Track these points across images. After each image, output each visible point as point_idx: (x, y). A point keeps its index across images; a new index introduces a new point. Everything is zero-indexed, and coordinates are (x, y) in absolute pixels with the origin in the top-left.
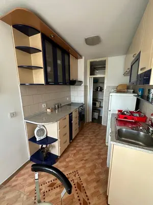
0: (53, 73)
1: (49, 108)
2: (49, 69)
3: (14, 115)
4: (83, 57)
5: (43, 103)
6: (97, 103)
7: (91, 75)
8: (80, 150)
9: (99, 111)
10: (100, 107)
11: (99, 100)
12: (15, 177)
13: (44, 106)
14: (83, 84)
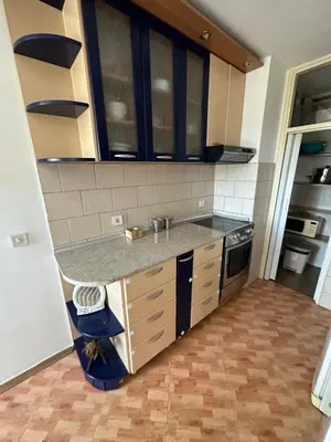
0: (132, 123)
1: (131, 230)
2: (118, 110)
3: (21, 241)
4: (268, 61)
5: (114, 212)
6: (308, 222)
7: (293, 124)
8: (205, 376)
9: (312, 252)
10: (319, 236)
11: (318, 215)
12: (27, 381)
13: (115, 221)
14: (255, 160)
